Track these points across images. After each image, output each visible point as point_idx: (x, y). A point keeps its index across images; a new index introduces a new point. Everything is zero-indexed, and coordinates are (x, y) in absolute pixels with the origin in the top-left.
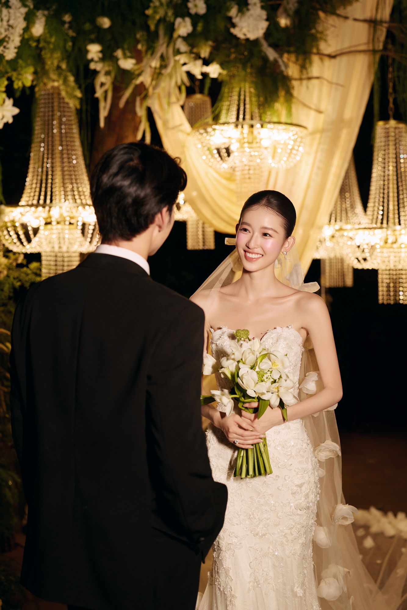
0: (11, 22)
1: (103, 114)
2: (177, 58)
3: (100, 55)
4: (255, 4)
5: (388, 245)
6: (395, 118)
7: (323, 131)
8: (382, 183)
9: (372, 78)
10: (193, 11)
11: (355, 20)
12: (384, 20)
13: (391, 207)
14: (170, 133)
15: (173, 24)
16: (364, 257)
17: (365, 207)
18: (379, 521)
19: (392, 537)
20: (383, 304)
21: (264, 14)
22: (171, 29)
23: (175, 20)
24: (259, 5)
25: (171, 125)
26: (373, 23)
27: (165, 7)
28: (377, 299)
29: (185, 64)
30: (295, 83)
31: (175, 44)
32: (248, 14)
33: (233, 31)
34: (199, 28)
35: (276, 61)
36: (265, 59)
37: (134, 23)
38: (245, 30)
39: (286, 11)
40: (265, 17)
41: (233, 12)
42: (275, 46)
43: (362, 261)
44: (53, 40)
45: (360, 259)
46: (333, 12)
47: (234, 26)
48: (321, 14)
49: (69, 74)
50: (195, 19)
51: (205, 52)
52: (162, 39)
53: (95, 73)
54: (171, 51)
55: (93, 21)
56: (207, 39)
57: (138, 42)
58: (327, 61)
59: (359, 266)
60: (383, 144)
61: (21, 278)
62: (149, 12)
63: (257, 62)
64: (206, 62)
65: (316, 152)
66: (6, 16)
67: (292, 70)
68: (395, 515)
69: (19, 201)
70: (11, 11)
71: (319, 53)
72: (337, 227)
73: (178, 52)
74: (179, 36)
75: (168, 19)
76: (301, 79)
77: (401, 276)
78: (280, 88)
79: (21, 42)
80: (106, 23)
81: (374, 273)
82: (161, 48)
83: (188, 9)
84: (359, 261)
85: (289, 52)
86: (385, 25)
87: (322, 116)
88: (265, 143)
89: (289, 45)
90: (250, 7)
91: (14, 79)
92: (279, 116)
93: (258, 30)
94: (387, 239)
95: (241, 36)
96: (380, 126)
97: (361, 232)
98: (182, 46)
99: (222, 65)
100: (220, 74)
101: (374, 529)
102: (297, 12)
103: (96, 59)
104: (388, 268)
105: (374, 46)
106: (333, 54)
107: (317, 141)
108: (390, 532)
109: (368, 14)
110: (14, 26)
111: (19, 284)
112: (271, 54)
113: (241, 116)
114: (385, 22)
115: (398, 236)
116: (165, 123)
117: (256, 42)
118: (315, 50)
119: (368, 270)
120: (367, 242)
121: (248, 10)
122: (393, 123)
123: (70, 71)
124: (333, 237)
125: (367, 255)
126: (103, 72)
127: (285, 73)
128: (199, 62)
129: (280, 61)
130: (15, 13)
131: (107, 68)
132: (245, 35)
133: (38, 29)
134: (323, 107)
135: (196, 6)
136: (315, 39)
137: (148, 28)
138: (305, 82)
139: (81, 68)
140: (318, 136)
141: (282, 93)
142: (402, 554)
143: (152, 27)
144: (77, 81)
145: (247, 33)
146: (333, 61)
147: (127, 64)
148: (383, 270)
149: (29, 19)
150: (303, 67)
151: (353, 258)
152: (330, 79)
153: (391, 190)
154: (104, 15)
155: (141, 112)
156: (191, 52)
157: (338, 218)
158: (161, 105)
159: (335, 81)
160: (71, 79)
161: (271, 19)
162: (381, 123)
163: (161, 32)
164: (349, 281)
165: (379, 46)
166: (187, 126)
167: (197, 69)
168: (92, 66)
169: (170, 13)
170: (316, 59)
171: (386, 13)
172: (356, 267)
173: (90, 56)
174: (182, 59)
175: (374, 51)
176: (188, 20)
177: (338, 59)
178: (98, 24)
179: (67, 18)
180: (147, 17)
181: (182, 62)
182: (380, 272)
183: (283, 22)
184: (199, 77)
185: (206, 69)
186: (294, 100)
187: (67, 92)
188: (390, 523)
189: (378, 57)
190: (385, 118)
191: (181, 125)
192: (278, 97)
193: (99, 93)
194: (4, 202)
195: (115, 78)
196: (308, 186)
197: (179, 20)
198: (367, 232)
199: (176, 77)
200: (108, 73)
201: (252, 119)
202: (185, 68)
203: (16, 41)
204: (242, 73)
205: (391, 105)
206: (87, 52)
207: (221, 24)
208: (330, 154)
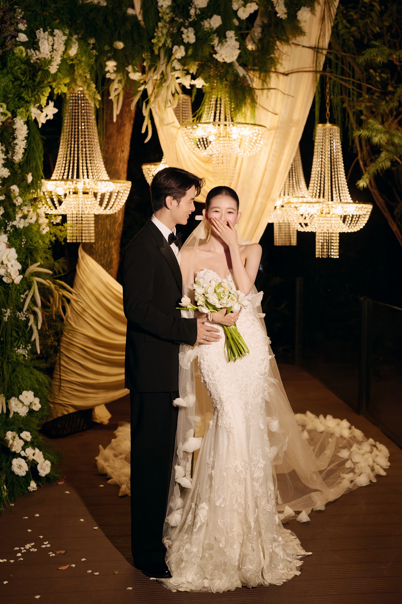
0: (55, 47)
1: (116, 112)
2: (173, 73)
3: (115, 69)
4: (231, 37)
5: (324, 215)
6: (330, 123)
7: (277, 128)
8: (319, 169)
9: (315, 90)
10: (186, 41)
11: (303, 46)
12: (324, 48)
13: (326, 188)
14: (165, 128)
15: (171, 49)
16: (306, 222)
17: (308, 186)
18: (313, 421)
19: (322, 432)
20: (319, 258)
21: (237, 44)
22: (169, 54)
23: (172, 47)
24: (234, 38)
25: (166, 123)
26: (316, 49)
27: (165, 36)
28: (315, 255)
29: (178, 78)
30: (258, 93)
31: (172, 64)
32: (226, 44)
33: (214, 56)
34: (190, 52)
35: (244, 77)
36: (237, 75)
37: (142, 47)
38: (223, 56)
39: (252, 39)
40: (238, 47)
41: (216, 41)
42: (244, 65)
43: (304, 226)
44: (84, 59)
45: (303, 224)
46: (287, 41)
47: (216, 53)
48: (278, 43)
49: (92, 82)
50: (187, 46)
51: (193, 69)
52: (163, 60)
53: (110, 81)
54: (169, 69)
55: (111, 45)
56: (195, 60)
57: (144, 60)
58: (281, 77)
59: (302, 230)
60: (321, 138)
61: (57, 234)
62: (154, 41)
63: (230, 77)
64: (194, 77)
65: (272, 144)
66: (51, 41)
67: (256, 83)
68: (325, 417)
69: (51, 176)
70: (55, 38)
71: (276, 72)
72: (286, 200)
73: (174, 69)
74: (176, 58)
75: (167, 45)
76: (262, 89)
77: (332, 238)
78: (247, 97)
79: (62, 61)
80: (120, 45)
81: (312, 235)
82: (162, 67)
83: (183, 39)
84: (302, 226)
85: (254, 70)
86: (325, 52)
87: (277, 116)
88: (234, 136)
89: (255, 65)
90: (227, 40)
91: (54, 87)
92: (245, 118)
93: (233, 56)
94: (323, 210)
95: (220, 60)
96: (319, 127)
97: (304, 205)
98: (177, 66)
99: (206, 80)
100: (203, 86)
101: (309, 427)
102: (261, 40)
103: (112, 71)
104: (323, 232)
105: (316, 68)
106: (286, 73)
107: (273, 136)
108: (321, 428)
109: (313, 43)
110: (57, 50)
111: (54, 238)
112: (241, 71)
113: (217, 117)
114: (325, 49)
115: (331, 209)
116: (162, 120)
117: (231, 65)
118: (273, 70)
119: (308, 232)
120: (308, 212)
121: (226, 41)
122: (328, 125)
123: (92, 80)
124: (283, 206)
125: (307, 221)
126: (116, 81)
127: (251, 86)
128: (189, 77)
129: (247, 76)
130: (58, 40)
131: (119, 78)
132: (224, 59)
133: (73, 51)
134: (277, 111)
135: (188, 37)
136: (274, 62)
137: (152, 52)
138: (265, 91)
139: (100, 78)
140: (274, 132)
141: (249, 101)
142: (329, 443)
143: (156, 52)
144: (97, 88)
145: (225, 58)
146: (285, 77)
147: (136, 76)
148: (319, 233)
149: (67, 44)
150: (264, 81)
151: (298, 224)
152: (283, 91)
153: (326, 175)
154: (120, 40)
155: (146, 113)
156: (184, 70)
157: (286, 193)
158: (159, 107)
159: (286, 93)
160: (94, 86)
161: (243, 47)
162: (320, 125)
163: (162, 55)
164: (294, 242)
165: (320, 69)
166: (177, 123)
167: (187, 82)
168: (108, 76)
169: (169, 41)
170: (273, 75)
171: (325, 43)
172: (299, 230)
173: (107, 69)
174: (177, 74)
175: (316, 72)
176: (182, 48)
177: (290, 75)
178: (115, 46)
179: (92, 41)
180: (153, 44)
181: (176, 76)
182: (317, 234)
183: (250, 47)
184: (188, 87)
185: (193, 82)
186: (257, 106)
187: (90, 96)
188: (321, 423)
189: (318, 76)
190: (323, 121)
191: (174, 122)
192: (245, 104)
193: (112, 97)
194: (44, 177)
195: (125, 86)
196: (265, 170)
197: (176, 47)
198: (308, 205)
199: (172, 88)
200: (120, 81)
201: (226, 120)
202: (178, 81)
203: (58, 60)
204: (220, 86)
205: (328, 112)
206: (106, 66)
207: (207, 51)
208: (282, 147)
